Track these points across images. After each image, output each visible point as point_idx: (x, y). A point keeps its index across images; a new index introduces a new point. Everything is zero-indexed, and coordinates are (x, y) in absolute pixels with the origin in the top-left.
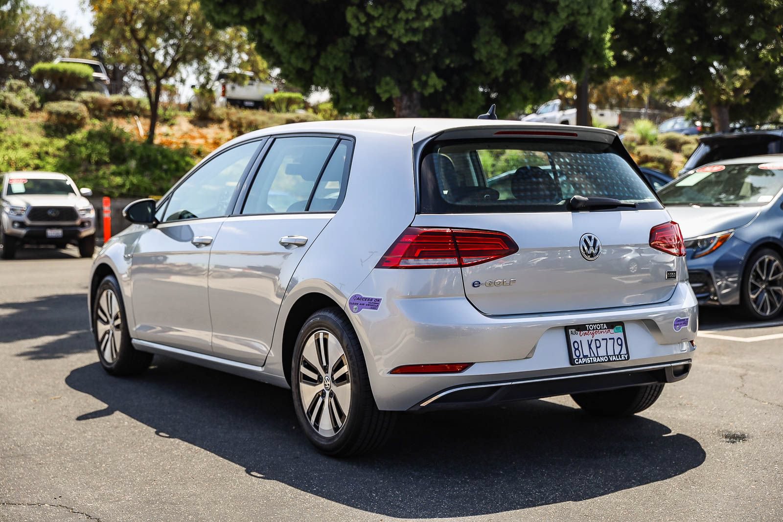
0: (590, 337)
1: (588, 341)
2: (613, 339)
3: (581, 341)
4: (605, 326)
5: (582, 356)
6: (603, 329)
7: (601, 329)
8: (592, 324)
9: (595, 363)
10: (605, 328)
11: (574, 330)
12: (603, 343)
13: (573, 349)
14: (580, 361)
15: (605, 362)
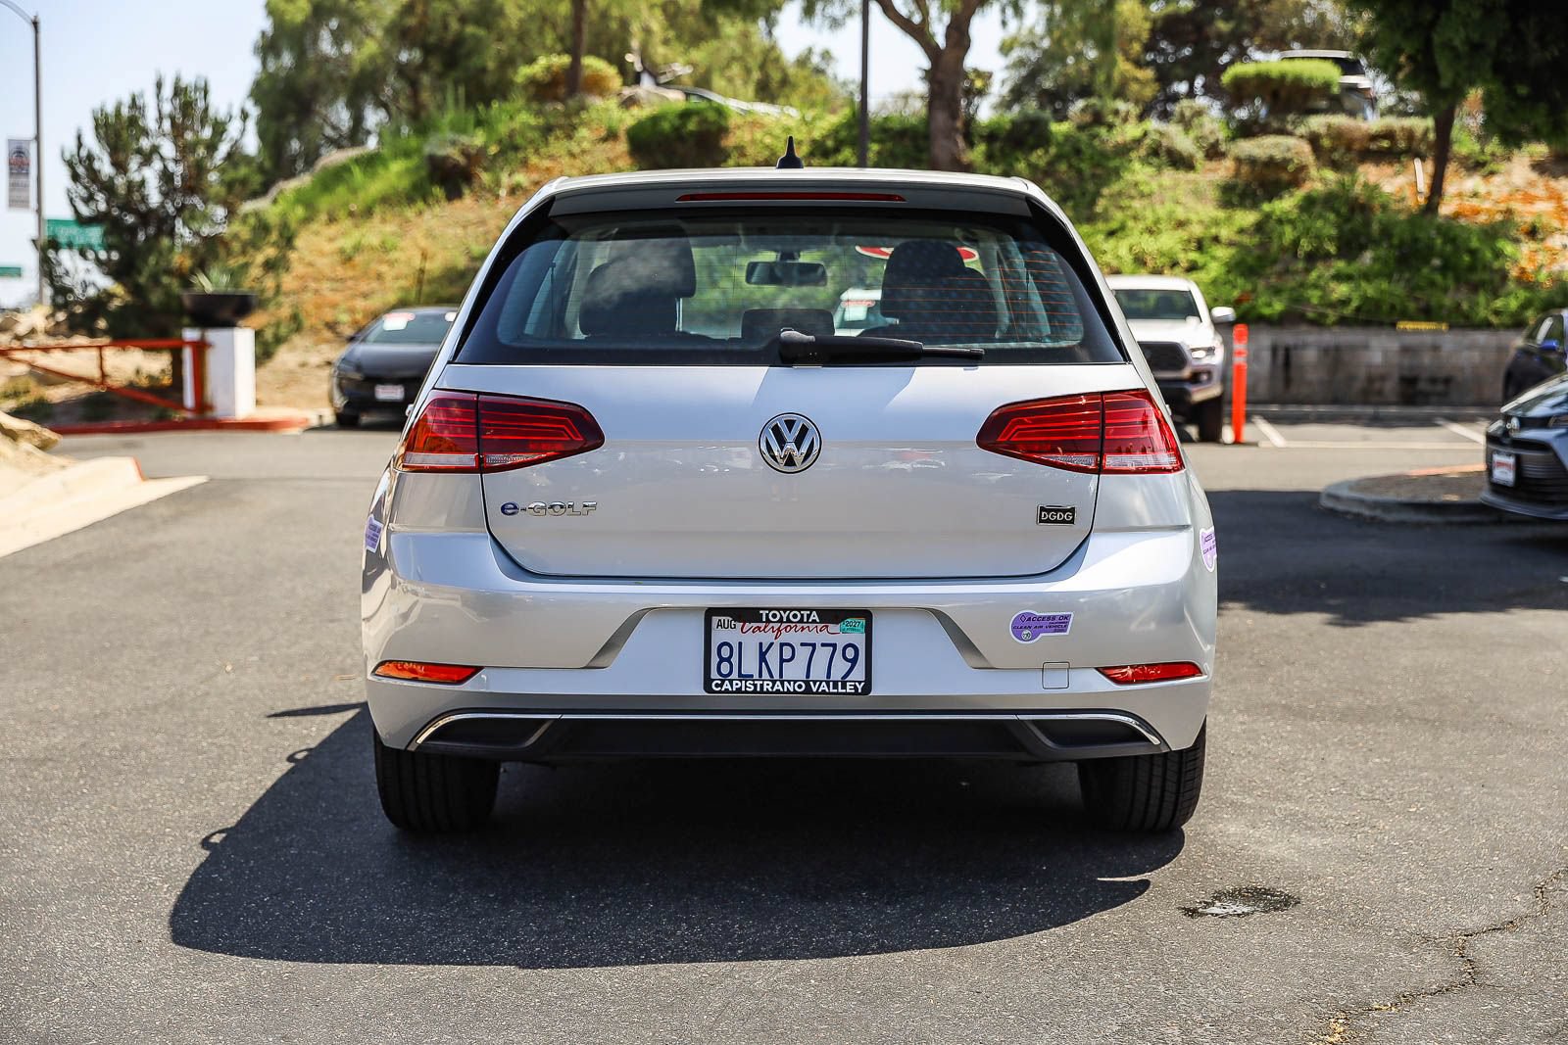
0: (767, 637)
1: (761, 644)
2: (834, 646)
3: (740, 644)
4: (814, 616)
5: (735, 675)
6: (807, 622)
7: (801, 621)
8: (778, 609)
9: (768, 692)
10: (814, 621)
11: (726, 618)
12: (803, 654)
13: (715, 660)
14: (727, 686)
15: (795, 692)
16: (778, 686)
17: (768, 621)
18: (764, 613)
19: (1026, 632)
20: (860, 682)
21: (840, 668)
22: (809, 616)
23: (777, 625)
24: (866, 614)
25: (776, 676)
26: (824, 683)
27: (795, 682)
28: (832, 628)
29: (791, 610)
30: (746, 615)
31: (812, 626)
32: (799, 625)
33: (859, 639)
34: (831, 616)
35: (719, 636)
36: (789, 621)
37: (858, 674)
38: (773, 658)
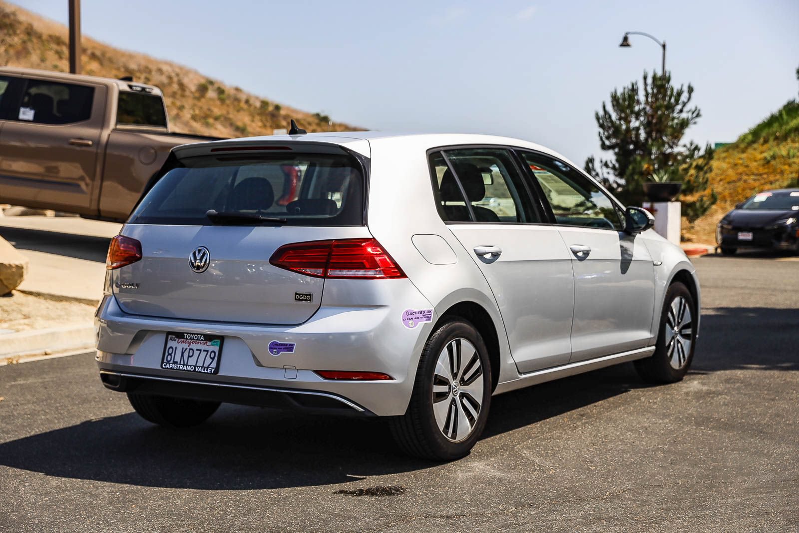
0: (186, 346)
1: (183, 348)
2: (207, 351)
3: (176, 348)
4: (202, 338)
5: (172, 362)
6: (200, 340)
7: (197, 339)
8: (190, 334)
9: (181, 370)
10: (202, 340)
11: (174, 336)
12: (196, 353)
13: (167, 354)
14: (168, 366)
15: (190, 371)
16: (185, 368)
17: (187, 339)
18: (186, 334)
19: (275, 350)
20: (213, 368)
21: (208, 360)
22: (200, 337)
23: (190, 341)
24: (222, 339)
25: (186, 364)
26: (200, 368)
27: (191, 366)
28: (209, 343)
29: (195, 334)
30: (180, 335)
31: (202, 342)
32: (197, 341)
33: (216, 349)
34: (209, 338)
35: (170, 344)
36: (193, 339)
37: (214, 365)
38: (186, 355)
